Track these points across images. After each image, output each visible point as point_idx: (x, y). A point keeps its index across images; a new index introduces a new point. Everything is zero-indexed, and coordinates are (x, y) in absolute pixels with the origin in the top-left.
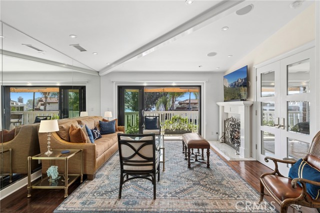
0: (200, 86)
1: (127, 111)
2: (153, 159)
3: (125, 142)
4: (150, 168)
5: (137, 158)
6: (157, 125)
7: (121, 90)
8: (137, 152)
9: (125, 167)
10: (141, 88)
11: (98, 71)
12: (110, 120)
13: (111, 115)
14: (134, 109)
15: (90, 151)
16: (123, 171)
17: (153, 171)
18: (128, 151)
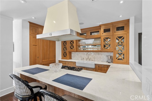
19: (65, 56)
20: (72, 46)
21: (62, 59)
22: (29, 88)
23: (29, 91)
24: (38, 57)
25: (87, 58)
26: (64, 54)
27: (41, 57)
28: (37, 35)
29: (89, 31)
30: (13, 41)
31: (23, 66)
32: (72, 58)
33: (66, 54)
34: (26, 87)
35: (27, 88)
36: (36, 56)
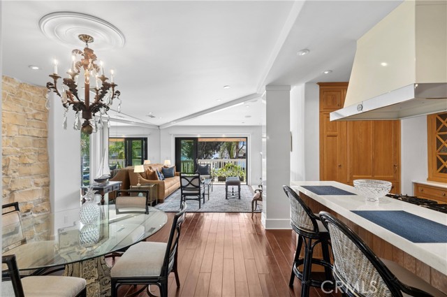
0: (247, 138)
1: (183, 159)
2: (199, 187)
3: (184, 177)
4: (197, 192)
5: (190, 186)
6: (208, 171)
7: (178, 140)
8: (190, 183)
9: (184, 192)
10: (196, 139)
11: (158, 125)
12: (170, 167)
13: (170, 163)
14: (189, 156)
15: (161, 185)
16: (182, 194)
17: (199, 194)
18: (185, 183)
22: (311, 217)
23: (311, 222)
24: (340, 166)
27: (348, 166)
28: (331, 114)
30: (291, 130)
31: (306, 180)
34: (305, 213)
35: (308, 216)
36: (334, 162)
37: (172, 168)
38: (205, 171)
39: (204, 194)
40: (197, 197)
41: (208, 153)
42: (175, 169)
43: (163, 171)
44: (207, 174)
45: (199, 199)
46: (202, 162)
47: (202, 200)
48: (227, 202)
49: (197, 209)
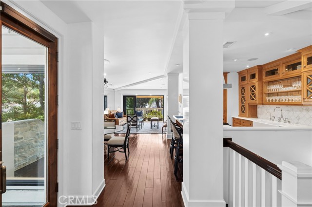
0: (164, 96)
1: (127, 108)
2: (137, 121)
3: (129, 116)
5: (132, 121)
7: (125, 97)
8: (132, 119)
10: (134, 97)
11: (114, 89)
12: (120, 112)
13: (120, 110)
15: (117, 121)
17: (137, 125)
18: (129, 119)
19: (243, 112)
20: (253, 94)
21: (239, 116)
25: (280, 116)
26: (242, 109)
29: (283, 64)
32: (258, 115)
33: (245, 109)
37: (122, 113)
38: (140, 114)
39: (139, 126)
40: (136, 127)
41: (143, 105)
42: (123, 113)
43: (117, 114)
44: (141, 116)
45: (137, 128)
46: (138, 110)
47: (138, 128)
48: (151, 129)
49: (136, 132)
